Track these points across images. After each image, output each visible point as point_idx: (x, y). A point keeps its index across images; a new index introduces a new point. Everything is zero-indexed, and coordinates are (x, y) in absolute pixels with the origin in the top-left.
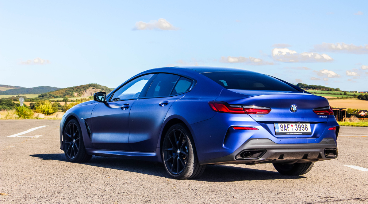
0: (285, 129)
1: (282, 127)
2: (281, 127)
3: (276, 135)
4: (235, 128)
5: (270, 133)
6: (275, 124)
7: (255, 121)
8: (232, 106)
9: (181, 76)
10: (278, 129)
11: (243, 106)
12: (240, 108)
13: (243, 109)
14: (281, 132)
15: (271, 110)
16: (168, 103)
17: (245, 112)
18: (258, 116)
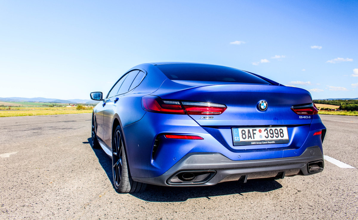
0: (249, 137)
1: (245, 134)
2: (243, 134)
3: (233, 145)
4: (167, 136)
5: (222, 144)
6: (234, 130)
7: (199, 126)
8: (166, 102)
9: (140, 71)
10: (238, 137)
11: (182, 103)
12: (178, 105)
13: (181, 107)
14: (242, 142)
15: (226, 108)
16: (117, 99)
17: (185, 111)
18: (204, 118)
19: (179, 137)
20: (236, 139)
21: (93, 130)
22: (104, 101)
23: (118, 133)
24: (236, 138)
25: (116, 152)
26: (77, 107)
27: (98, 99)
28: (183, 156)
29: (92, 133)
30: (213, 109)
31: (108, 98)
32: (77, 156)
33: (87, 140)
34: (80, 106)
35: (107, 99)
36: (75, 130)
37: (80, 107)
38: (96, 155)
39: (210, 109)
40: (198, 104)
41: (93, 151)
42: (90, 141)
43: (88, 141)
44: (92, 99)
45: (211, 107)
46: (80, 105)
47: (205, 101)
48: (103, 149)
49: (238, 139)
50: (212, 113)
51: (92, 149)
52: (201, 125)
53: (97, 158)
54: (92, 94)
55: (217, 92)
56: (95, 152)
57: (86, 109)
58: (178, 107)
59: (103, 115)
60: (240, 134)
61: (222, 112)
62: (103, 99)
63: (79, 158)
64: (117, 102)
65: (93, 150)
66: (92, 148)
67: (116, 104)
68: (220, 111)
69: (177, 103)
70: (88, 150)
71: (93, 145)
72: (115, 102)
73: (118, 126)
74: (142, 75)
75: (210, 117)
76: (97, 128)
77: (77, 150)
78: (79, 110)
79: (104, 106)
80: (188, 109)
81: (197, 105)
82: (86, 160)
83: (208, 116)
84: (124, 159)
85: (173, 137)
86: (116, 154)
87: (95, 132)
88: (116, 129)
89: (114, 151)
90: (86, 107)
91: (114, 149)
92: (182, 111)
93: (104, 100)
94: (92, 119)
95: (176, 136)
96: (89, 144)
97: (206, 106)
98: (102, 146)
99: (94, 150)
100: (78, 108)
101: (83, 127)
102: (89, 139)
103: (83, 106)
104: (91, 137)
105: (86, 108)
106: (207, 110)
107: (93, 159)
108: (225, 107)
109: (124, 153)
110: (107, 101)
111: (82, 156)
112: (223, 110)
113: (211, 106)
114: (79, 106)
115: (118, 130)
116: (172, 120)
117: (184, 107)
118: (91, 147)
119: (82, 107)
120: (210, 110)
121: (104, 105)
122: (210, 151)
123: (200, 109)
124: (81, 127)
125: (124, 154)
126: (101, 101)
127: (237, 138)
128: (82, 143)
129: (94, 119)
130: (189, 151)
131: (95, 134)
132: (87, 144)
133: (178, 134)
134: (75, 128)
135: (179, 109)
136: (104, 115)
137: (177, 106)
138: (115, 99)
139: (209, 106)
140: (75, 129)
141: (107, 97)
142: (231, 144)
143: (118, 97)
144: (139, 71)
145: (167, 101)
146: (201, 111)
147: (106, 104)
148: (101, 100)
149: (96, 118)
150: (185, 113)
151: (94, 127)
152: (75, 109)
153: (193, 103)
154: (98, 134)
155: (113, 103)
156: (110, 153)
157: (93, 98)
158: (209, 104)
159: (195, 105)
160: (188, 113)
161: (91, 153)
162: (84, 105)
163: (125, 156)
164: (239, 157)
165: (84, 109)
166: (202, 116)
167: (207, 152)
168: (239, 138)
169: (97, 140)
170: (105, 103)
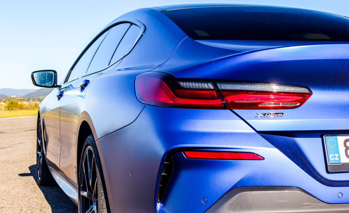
2: (347, 148)
3: (328, 172)
4: (188, 153)
5: (303, 168)
6: (328, 139)
7: (254, 131)
8: (185, 83)
9: (132, 24)
10: (337, 155)
11: (218, 85)
12: (210, 90)
13: (216, 93)
14: (344, 164)
15: (310, 94)
16: (87, 83)
17: (224, 102)
18: (264, 115)
19: (212, 156)
20: (332, 159)
21: (39, 148)
22: (60, 89)
23: (90, 151)
24: (332, 157)
25: (86, 191)
26: (6, 104)
27: (47, 85)
28: (222, 194)
29: (38, 155)
30: (283, 97)
31: (69, 81)
32: (6, 202)
33: (28, 169)
34: (12, 103)
35: (67, 85)
36: (3, 150)
37: (12, 105)
38: (46, 199)
39: (278, 97)
40: (250, 86)
41: (39, 191)
42: (34, 171)
43: (29, 172)
44: (35, 84)
45: (278, 93)
46: (12, 100)
47: (265, 80)
48: (61, 186)
49: (336, 159)
50: (281, 105)
51: (37, 187)
52: (258, 130)
53: (48, 205)
54: (35, 75)
55: (289, 61)
56: (43, 193)
57: (25, 109)
58: (210, 94)
59: (58, 117)
60: (342, 149)
61: (302, 102)
62: (58, 84)
63: (10, 206)
64: (86, 89)
65: (40, 188)
66: (37, 185)
67: (83, 93)
68: (297, 101)
69: (208, 85)
70: (29, 190)
71: (40, 178)
72: (83, 88)
73: (90, 137)
74: (136, 32)
75: (277, 114)
76: (46, 143)
77: (7, 189)
78: (12, 109)
79: (59, 99)
80: (230, 99)
81: (248, 89)
82: (24, 209)
83: (272, 111)
84: (102, 205)
85: (199, 155)
86: (85, 194)
87: (43, 153)
88: (85, 144)
89: (81, 188)
90: (26, 103)
91: (82, 185)
92: (218, 102)
93: (60, 87)
94: (36, 128)
95: (207, 153)
96: (31, 178)
97: (267, 90)
98: (57, 181)
99: (42, 190)
100: (9, 107)
101: (20, 143)
102: (30, 168)
103: (19, 103)
104: (35, 163)
105: (26, 106)
106: (269, 99)
107: (40, 208)
108: (309, 92)
109: (101, 191)
110: (65, 88)
111: (17, 201)
112: (303, 98)
113: (278, 91)
114: (10, 101)
115: (88, 145)
116: (198, 121)
117: (221, 94)
118: (35, 183)
119: (17, 104)
120: (276, 99)
121: (60, 96)
122: (279, 184)
123: (255, 97)
124: (15, 144)
125: (101, 193)
126: (55, 89)
127: (335, 157)
128: (17, 175)
129: (40, 126)
130: (233, 185)
131: (44, 156)
132: (27, 177)
133: (211, 150)
134: (3, 146)
135: (213, 98)
136: (62, 118)
137: (208, 92)
138: (82, 83)
139: (275, 91)
140: (3, 148)
141: (66, 80)
142: (321, 170)
143: (87, 78)
144: (129, 24)
145: (188, 83)
146: (259, 101)
147: (65, 93)
148: (53, 86)
149: (46, 124)
150: (225, 107)
151: (42, 143)
152: (3, 108)
153: (241, 86)
154: (49, 157)
155: (78, 92)
156: (72, 193)
157: (37, 83)
158: (275, 87)
159: (245, 89)
160: (232, 107)
161: (36, 195)
162: (21, 100)
163: (103, 197)
164: (340, 195)
165: (21, 108)
166: (260, 112)
167: (272, 185)
168: (339, 157)
169: (48, 169)
170: (63, 92)
